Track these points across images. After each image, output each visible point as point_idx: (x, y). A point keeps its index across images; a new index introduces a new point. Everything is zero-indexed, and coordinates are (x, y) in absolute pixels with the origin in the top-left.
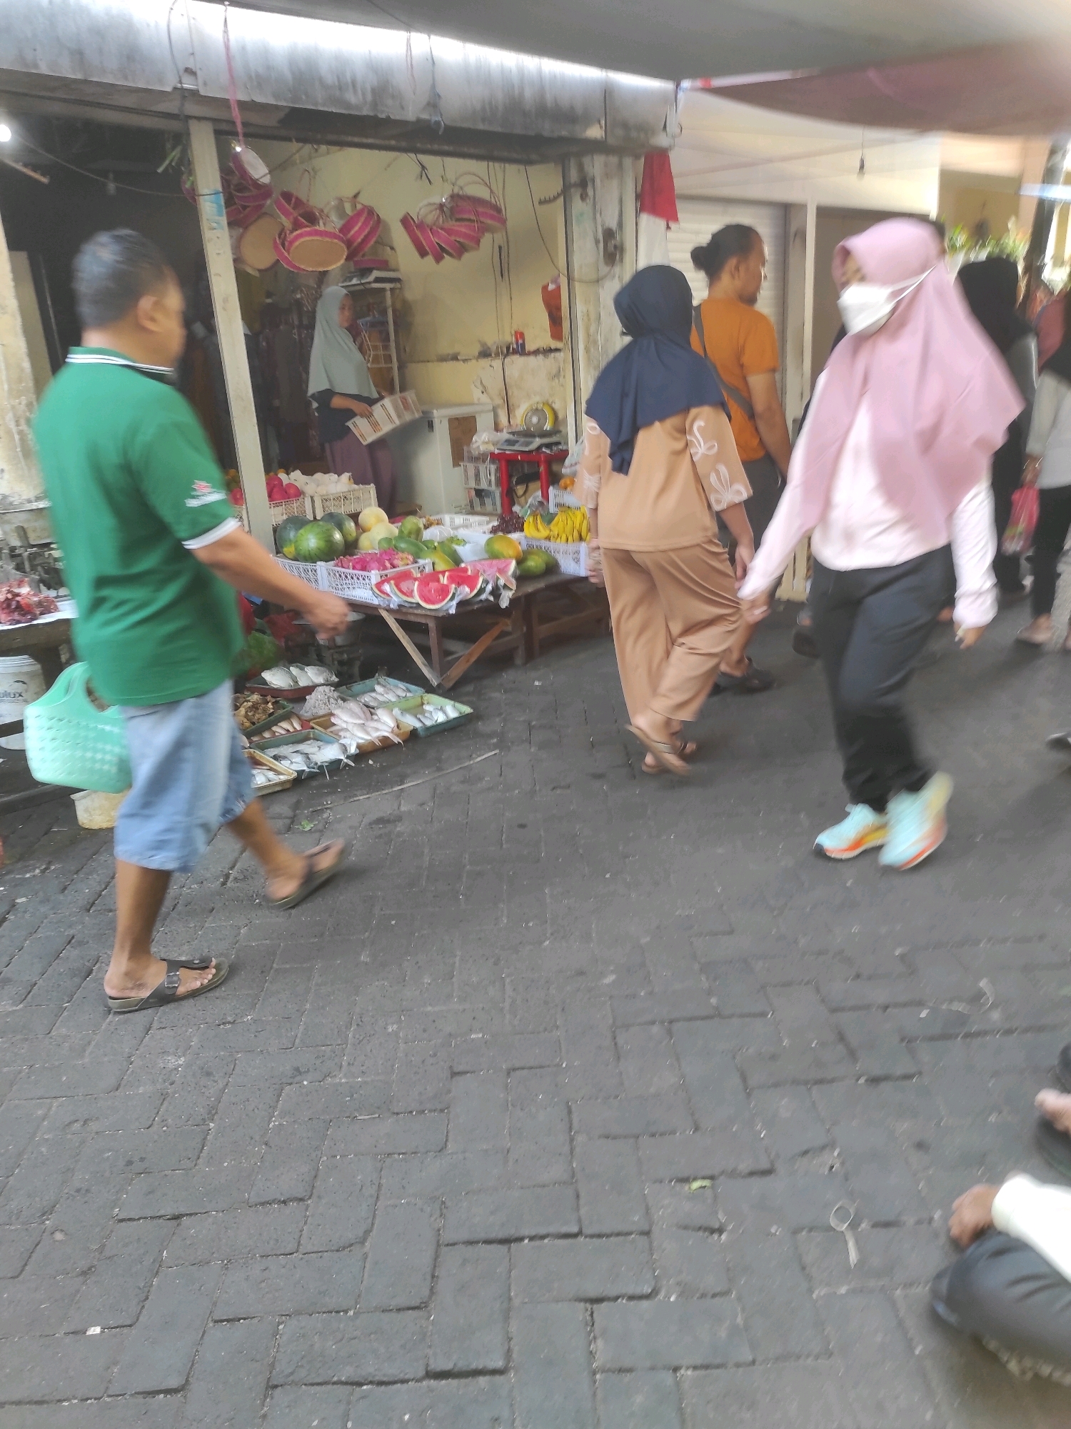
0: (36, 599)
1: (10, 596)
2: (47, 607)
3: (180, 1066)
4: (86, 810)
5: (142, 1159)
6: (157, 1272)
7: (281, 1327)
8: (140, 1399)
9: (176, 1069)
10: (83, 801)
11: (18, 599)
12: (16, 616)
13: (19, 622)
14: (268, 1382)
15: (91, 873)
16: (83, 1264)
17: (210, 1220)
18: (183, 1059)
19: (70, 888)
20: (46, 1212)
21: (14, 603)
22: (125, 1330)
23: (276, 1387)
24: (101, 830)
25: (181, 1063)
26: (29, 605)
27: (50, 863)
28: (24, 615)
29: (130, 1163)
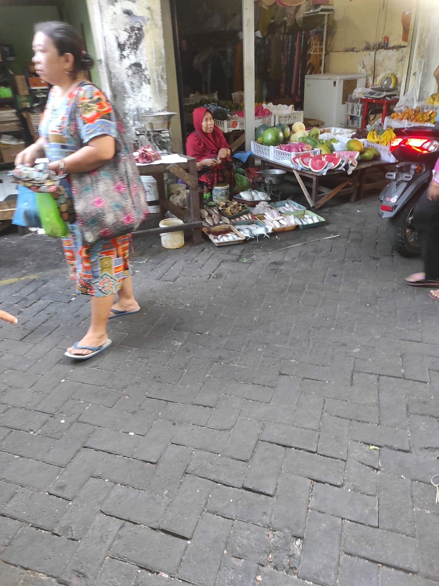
0: (153, 154)
1: (144, 152)
2: (157, 157)
3: (179, 345)
4: (165, 241)
5: (159, 377)
6: (156, 419)
7: (194, 452)
8: (142, 462)
9: (177, 346)
10: (164, 237)
11: (146, 153)
12: (145, 160)
13: (146, 163)
14: (185, 471)
15: (162, 265)
16: (133, 409)
17: (177, 406)
18: (181, 343)
19: (154, 270)
20: (124, 388)
21: (145, 155)
22: (142, 437)
23: (187, 473)
24: (169, 249)
25: (180, 344)
26: (150, 156)
27: (149, 259)
28: (148, 160)
29: (155, 377)
